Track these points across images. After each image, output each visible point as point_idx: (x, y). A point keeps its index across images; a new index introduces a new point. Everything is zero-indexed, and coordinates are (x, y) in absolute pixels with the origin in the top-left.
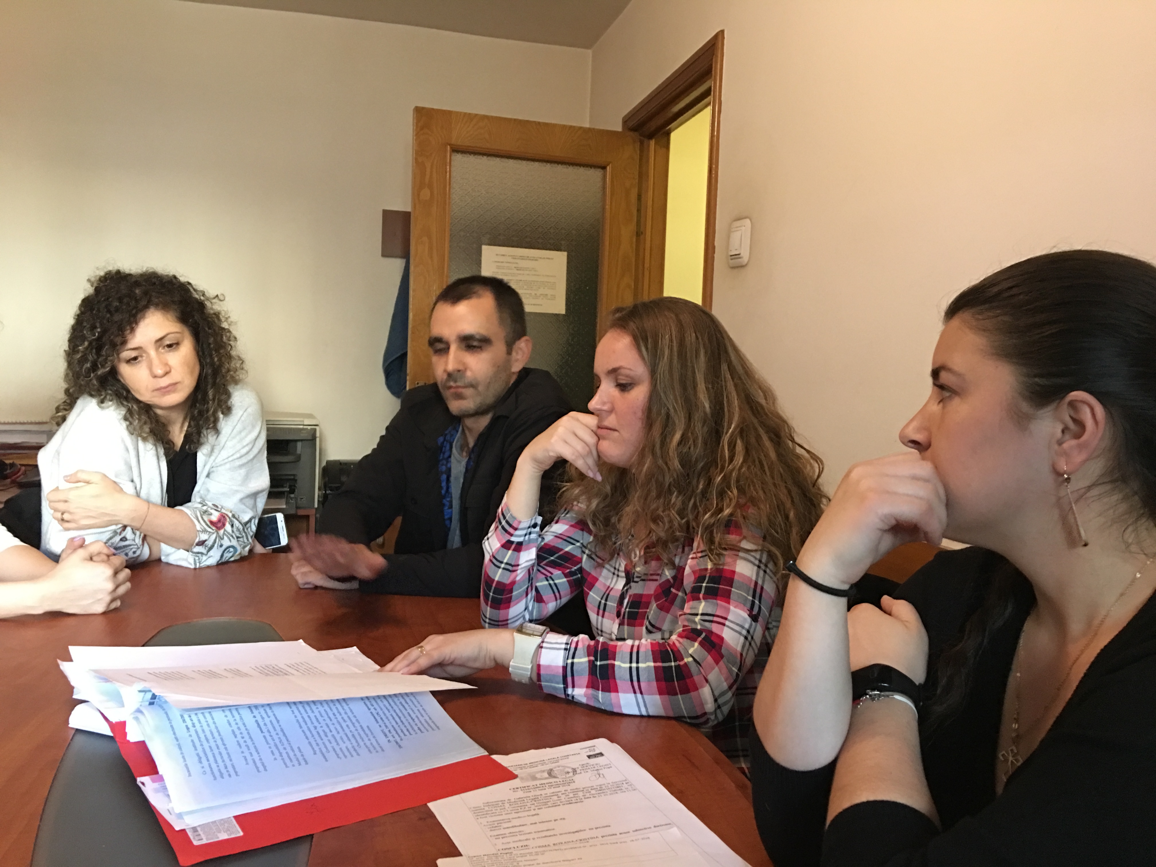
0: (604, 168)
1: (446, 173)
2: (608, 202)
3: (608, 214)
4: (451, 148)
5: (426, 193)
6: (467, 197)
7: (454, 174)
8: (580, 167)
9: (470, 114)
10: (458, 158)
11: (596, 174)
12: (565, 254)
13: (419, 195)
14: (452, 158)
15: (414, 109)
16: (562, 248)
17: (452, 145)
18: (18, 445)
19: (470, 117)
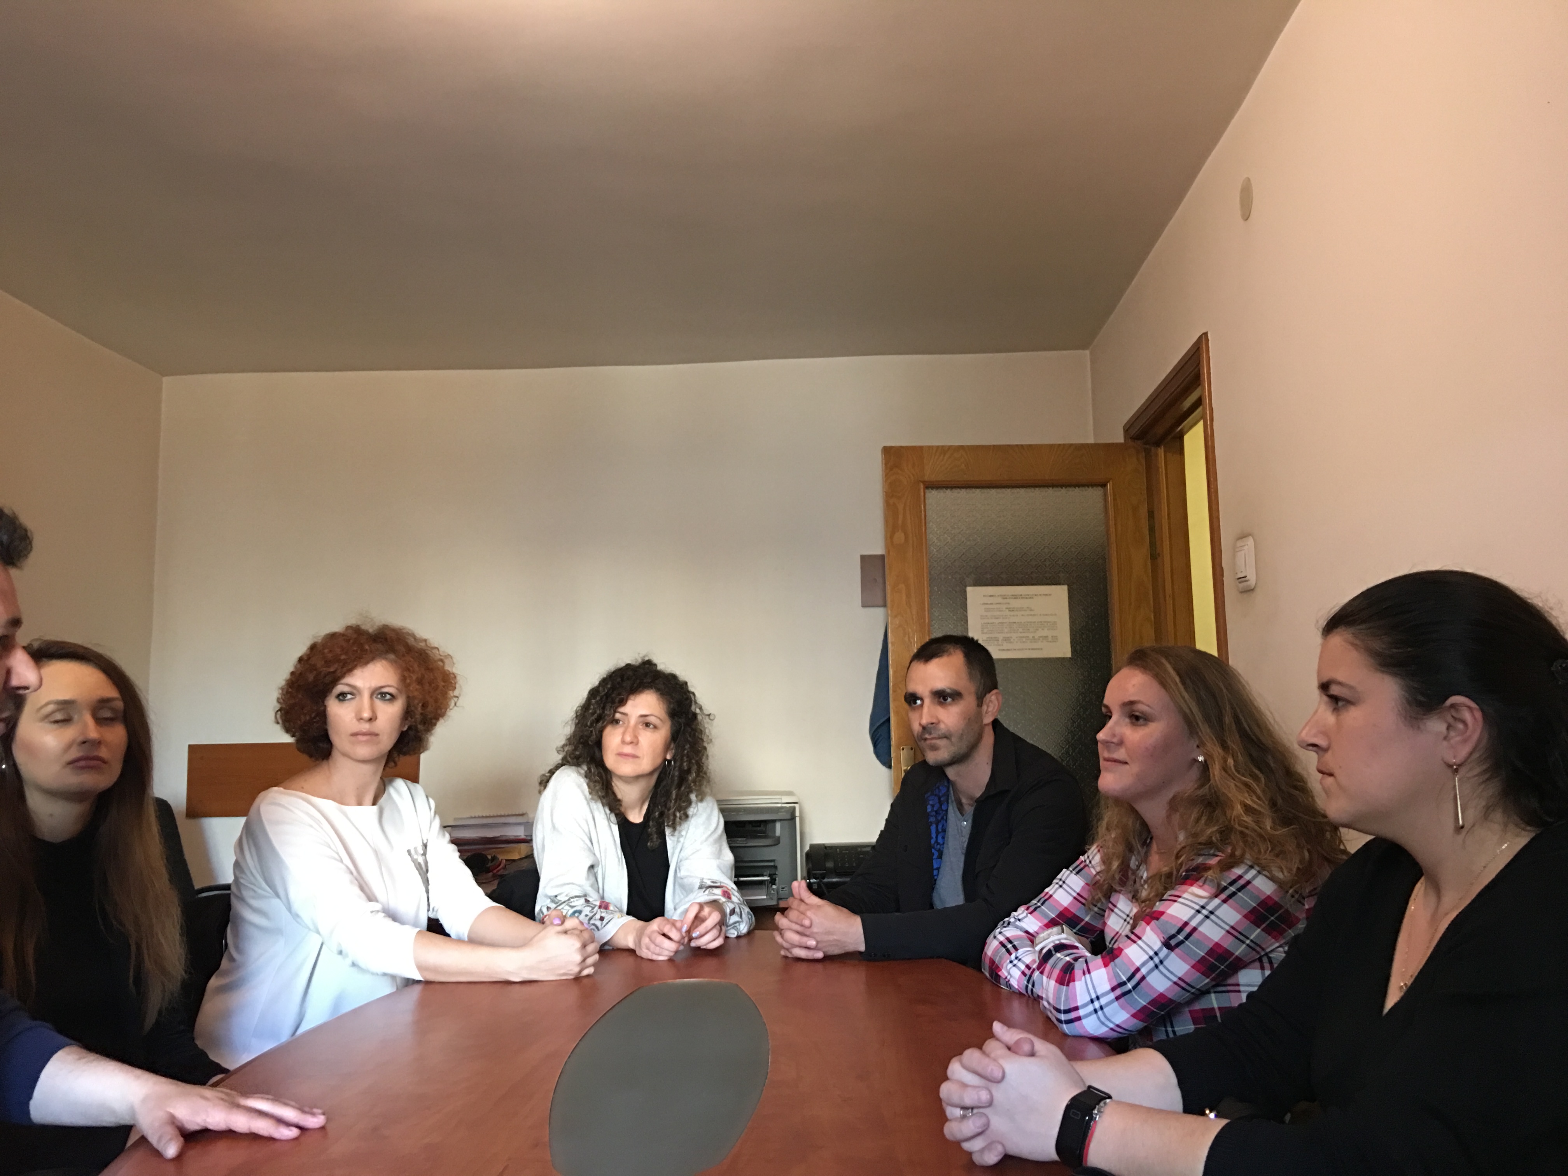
0: (1104, 485)
1: (921, 512)
2: (1112, 523)
3: (1113, 538)
4: (924, 485)
5: (899, 537)
6: (946, 536)
7: (929, 513)
8: (1075, 487)
9: (943, 446)
10: (933, 497)
11: (1097, 492)
12: (1065, 587)
13: (891, 537)
14: (926, 496)
15: (882, 450)
16: (1062, 582)
17: (926, 482)
18: (497, 839)
19: (943, 450)
